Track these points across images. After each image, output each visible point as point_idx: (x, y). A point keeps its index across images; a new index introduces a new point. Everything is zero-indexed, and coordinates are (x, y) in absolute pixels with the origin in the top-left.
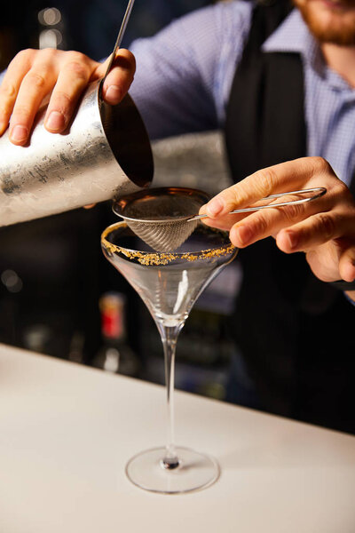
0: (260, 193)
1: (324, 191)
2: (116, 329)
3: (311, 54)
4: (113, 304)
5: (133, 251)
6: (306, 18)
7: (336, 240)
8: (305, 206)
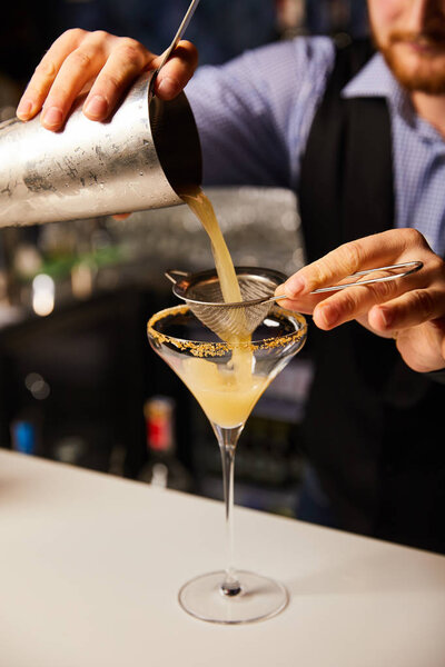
0: (345, 270)
1: (421, 265)
2: (164, 440)
3: (398, 99)
4: (160, 411)
5: (184, 341)
6: (390, 63)
7: (435, 321)
8: (397, 283)
